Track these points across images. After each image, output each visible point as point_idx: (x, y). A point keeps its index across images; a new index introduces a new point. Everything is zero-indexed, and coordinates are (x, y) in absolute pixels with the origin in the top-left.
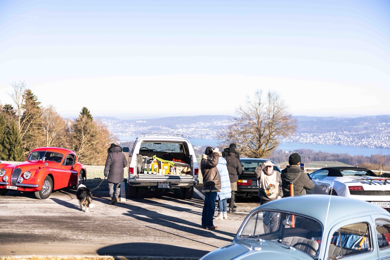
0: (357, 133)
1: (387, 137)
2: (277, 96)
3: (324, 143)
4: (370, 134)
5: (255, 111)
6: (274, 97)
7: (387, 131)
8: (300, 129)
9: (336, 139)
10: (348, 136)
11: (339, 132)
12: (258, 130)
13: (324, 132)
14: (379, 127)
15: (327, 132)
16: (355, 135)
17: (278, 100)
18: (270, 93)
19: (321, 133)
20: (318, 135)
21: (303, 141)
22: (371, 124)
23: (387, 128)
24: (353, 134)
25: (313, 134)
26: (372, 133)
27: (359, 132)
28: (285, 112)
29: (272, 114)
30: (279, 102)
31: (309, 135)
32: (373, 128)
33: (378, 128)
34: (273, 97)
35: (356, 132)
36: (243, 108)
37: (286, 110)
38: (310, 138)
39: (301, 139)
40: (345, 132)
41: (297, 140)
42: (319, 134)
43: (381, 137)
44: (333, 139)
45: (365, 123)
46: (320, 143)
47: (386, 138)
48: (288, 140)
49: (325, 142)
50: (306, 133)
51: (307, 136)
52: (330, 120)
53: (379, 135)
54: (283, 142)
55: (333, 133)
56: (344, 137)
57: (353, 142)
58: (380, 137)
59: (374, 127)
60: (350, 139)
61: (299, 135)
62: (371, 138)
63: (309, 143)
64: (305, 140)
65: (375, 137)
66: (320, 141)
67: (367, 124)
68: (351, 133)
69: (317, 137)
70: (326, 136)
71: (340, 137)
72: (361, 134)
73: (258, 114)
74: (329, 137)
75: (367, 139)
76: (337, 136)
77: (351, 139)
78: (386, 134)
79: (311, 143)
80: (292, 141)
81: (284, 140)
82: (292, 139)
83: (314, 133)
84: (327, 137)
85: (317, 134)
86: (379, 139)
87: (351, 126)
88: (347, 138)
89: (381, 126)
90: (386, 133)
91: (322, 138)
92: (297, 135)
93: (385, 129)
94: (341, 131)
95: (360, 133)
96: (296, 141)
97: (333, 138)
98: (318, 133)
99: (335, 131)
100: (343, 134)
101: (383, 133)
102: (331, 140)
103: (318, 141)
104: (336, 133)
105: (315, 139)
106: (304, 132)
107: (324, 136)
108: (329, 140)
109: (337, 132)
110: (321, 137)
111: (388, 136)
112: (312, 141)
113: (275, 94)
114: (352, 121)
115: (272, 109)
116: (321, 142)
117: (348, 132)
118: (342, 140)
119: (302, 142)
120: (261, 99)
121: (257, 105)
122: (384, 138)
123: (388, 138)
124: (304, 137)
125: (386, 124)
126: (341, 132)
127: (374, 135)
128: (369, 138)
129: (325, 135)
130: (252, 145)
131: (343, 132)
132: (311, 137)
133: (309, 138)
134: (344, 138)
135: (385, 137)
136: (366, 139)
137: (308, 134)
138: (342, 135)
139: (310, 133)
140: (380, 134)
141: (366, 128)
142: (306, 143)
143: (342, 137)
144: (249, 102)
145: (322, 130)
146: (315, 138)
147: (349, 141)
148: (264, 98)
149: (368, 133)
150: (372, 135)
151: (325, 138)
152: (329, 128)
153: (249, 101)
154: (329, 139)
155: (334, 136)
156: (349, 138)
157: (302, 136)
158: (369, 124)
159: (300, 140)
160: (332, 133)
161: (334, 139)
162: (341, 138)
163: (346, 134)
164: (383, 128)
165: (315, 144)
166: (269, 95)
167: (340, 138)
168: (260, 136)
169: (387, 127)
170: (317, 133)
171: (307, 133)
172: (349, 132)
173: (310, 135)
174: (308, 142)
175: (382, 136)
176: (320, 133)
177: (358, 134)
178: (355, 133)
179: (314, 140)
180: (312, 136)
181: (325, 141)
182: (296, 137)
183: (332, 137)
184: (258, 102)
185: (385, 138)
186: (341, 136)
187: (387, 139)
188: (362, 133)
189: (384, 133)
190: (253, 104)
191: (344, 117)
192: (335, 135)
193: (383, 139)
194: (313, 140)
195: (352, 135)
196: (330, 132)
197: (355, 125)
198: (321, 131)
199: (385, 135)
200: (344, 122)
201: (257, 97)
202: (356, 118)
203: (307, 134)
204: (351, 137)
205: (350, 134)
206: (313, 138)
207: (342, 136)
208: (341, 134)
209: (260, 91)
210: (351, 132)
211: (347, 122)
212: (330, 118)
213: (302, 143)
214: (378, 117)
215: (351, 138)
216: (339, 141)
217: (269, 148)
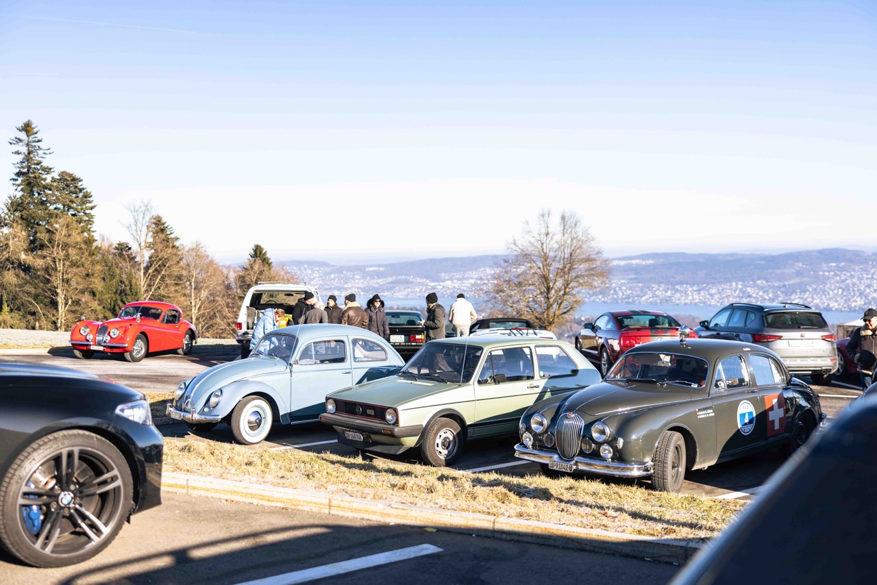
0: (781, 284)
1: (838, 289)
2: (576, 220)
3: (719, 304)
4: (806, 286)
5: (539, 247)
6: (571, 222)
7: (838, 278)
8: (674, 278)
9: (741, 295)
10: (765, 289)
11: (747, 283)
12: (545, 278)
13: (720, 283)
14: (824, 272)
15: (725, 283)
16: (779, 287)
17: (578, 226)
18: (565, 215)
19: (713, 283)
20: (707, 288)
21: (679, 300)
22: (808, 267)
23: (839, 273)
25: (698, 286)
26: (810, 284)
27: (786, 280)
28: (591, 248)
29: (569, 251)
30: (579, 230)
31: (691, 289)
32: (812, 273)
33: (821, 273)
34: (569, 222)
35: (779, 280)
36: (518, 243)
37: (593, 244)
38: (692, 295)
39: (675, 296)
40: (759, 282)
41: (668, 299)
42: (709, 287)
43: (827, 289)
44: (736, 295)
45: (797, 264)
46: (713, 304)
47: (838, 292)
48: (651, 299)
49: (721, 301)
50: (685, 285)
51: (687, 291)
52: (731, 258)
53: (824, 286)
54: (642, 303)
55: (737, 285)
56: (757, 291)
57: (774, 301)
58: (825, 290)
59: (814, 272)
60: (768, 296)
61: (672, 290)
62: (808, 293)
63: (691, 303)
64: (683, 298)
65: (815, 289)
67: (801, 265)
68: (770, 284)
69: (706, 292)
70: (723, 290)
72: (789, 285)
73: (545, 251)
74: (728, 291)
75: (801, 294)
76: (744, 289)
77: (770, 295)
78: (837, 285)
79: (696, 304)
80: (658, 301)
81: (644, 298)
82: (657, 296)
83: (700, 285)
84: (725, 291)
85: (705, 287)
86: (823, 293)
87: (770, 271)
88: (764, 292)
89: (827, 269)
90: (837, 283)
91: (716, 294)
92: (668, 289)
93: (836, 275)
94: (752, 280)
95: (787, 283)
96: (667, 301)
97: (737, 292)
98: (708, 284)
99: (739, 281)
100: (755, 285)
101: (830, 282)
102: (733, 298)
103: (709, 300)
104: (741, 283)
105: (703, 296)
106: (681, 283)
107: (718, 290)
109: (743, 282)
110: (713, 291)
111: (841, 288)
112: (697, 301)
113: (573, 217)
114: (773, 261)
115: (569, 242)
116: (713, 301)
117: (764, 282)
118: (754, 298)
119: (678, 302)
120: (549, 225)
121: (542, 236)
122: (832, 291)
123: (840, 291)
124: (682, 292)
125: (837, 266)
126: (751, 283)
127: (815, 286)
128: (805, 292)
129: (721, 288)
130: (536, 306)
131: (755, 282)
132: (695, 293)
133: (690, 294)
134: (757, 294)
135: (835, 290)
136: (798, 293)
137: (688, 286)
138: (754, 287)
139: (693, 285)
140: (826, 284)
141: (799, 274)
142: (686, 304)
143: (753, 291)
144: (529, 232)
145: (716, 279)
146: (703, 294)
147: (766, 297)
148: (555, 225)
149: (802, 283)
150: (810, 286)
151: (720, 293)
152: (730, 276)
153: (528, 230)
154: (729, 296)
156: (766, 294)
157: (677, 291)
158: (804, 266)
159: (673, 298)
160: (734, 284)
161: (738, 296)
162: (751, 293)
163: (761, 285)
164: (832, 273)
166: (563, 218)
167: (749, 292)
168: (549, 289)
169: (838, 270)
170: (705, 285)
171: (687, 284)
172: (767, 281)
173: (692, 287)
174: (688, 302)
175: (829, 288)
176: (711, 285)
177: (784, 286)
178: (778, 283)
179: (701, 298)
180: (696, 291)
181: (720, 299)
182: (666, 292)
183: (735, 291)
184: (543, 231)
185: (835, 292)
186: (751, 290)
187: (840, 293)
188: (792, 284)
189: (832, 282)
190: (536, 235)
191: (757, 253)
192: (741, 289)
193: (831, 293)
194: (698, 297)
195: (773, 287)
196: (731, 282)
197: (778, 268)
198: (713, 281)
199: (836, 286)
200: (758, 262)
201: (542, 222)
202: (780, 256)
203: (686, 287)
204: (771, 290)
205: (769, 285)
206: (699, 294)
207: (753, 289)
209: (547, 213)
210: (770, 282)
211: (762, 262)
212: (731, 255)
213: (677, 304)
214: (821, 252)
215: (770, 292)
216: (748, 299)
217: (565, 310)
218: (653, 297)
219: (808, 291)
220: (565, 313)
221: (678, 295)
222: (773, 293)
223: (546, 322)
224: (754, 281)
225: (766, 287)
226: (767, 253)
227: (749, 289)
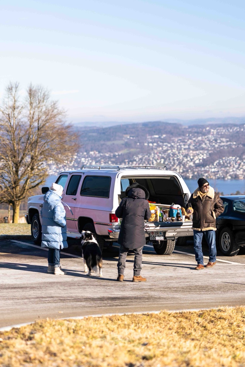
0: (112, 154)
1: (161, 159)
4: (133, 155)
7: (161, 149)
9: (76, 165)
10: (98, 160)
11: (81, 153)
14: (148, 143)
16: (110, 158)
18: (33, 89)
22: (134, 138)
23: (161, 144)
24: (106, 156)
26: (137, 154)
27: (116, 151)
29: (37, 125)
30: (48, 103)
32: (138, 144)
33: (146, 144)
34: (36, 96)
35: (110, 152)
37: (61, 118)
40: (92, 153)
43: (151, 159)
44: (71, 165)
45: (125, 136)
47: (160, 162)
53: (149, 156)
55: (72, 155)
56: (91, 161)
58: (150, 161)
59: (140, 143)
62: (135, 163)
65: (141, 159)
66: (50, 169)
67: (128, 137)
68: (102, 154)
71: (84, 161)
72: (119, 155)
75: (129, 164)
76: (79, 160)
78: (160, 155)
86: (148, 162)
87: (102, 142)
88: (96, 162)
89: (151, 140)
90: (160, 153)
91: (53, 165)
93: (159, 146)
94: (86, 151)
95: (117, 154)
97: (73, 163)
100: (89, 156)
101: (154, 153)
102: (69, 168)
104: (76, 154)
108: (65, 168)
111: (163, 158)
113: (40, 91)
114: (104, 133)
116: (51, 171)
117: (97, 153)
120: (16, 99)
122: (156, 160)
123: (163, 160)
125: (159, 137)
126: (85, 153)
127: (140, 157)
128: (132, 162)
131: (88, 153)
135: (158, 159)
136: (127, 163)
138: (87, 157)
140: (150, 154)
141: (127, 145)
143: (87, 162)
149: (130, 153)
150: (137, 156)
155: (74, 159)
158: (131, 138)
160: (70, 155)
161: (74, 166)
162: (85, 163)
163: (94, 155)
164: (155, 144)
167: (83, 163)
168: (17, 164)
169: (161, 142)
172: (99, 152)
175: (153, 158)
177: (115, 156)
178: (109, 153)
183: (71, 162)
185: (158, 161)
186: (85, 160)
187: (162, 162)
188: (121, 154)
189: (156, 152)
190: (4, 109)
192: (76, 159)
193: (155, 162)
195: (104, 157)
196: (67, 153)
197: (109, 140)
199: (158, 156)
200: (91, 134)
201: (10, 96)
202: (110, 128)
204: (103, 160)
205: (101, 156)
207: (87, 159)
208: (85, 155)
209: (14, 86)
210: (102, 153)
211: (94, 134)
214: (145, 125)
215: (102, 163)
217: (33, 185)
219: (135, 161)
224: (87, 151)
225: (98, 157)
226: (98, 126)
227: (83, 160)
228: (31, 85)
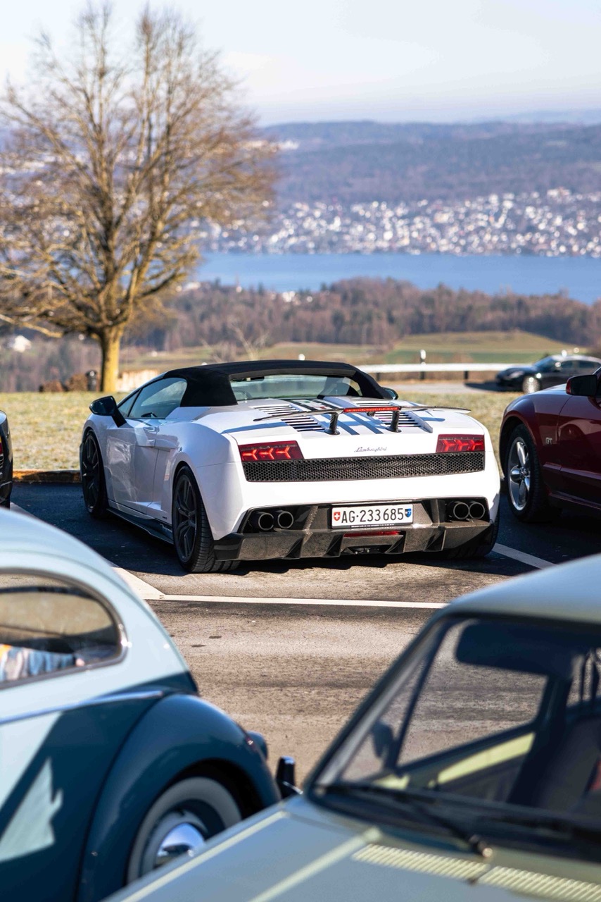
2: (181, 32)
3: (458, 250)
5: (82, 106)
6: (167, 37)
8: (349, 185)
9: (511, 226)
10: (568, 211)
11: (524, 195)
12: (99, 197)
13: (461, 197)
15: (472, 197)
17: (187, 50)
18: (152, 18)
19: (444, 198)
20: (429, 211)
21: (362, 240)
24: (590, 202)
25: (407, 204)
28: (222, 109)
29: (164, 118)
30: (192, 58)
31: (389, 214)
34: (163, 38)
36: (23, 96)
37: (228, 98)
38: (394, 227)
39: (353, 231)
40: (553, 193)
41: (335, 239)
42: (434, 206)
44: (499, 225)
46: (444, 249)
48: (293, 241)
49: (463, 242)
50: (375, 204)
51: (382, 218)
52: (487, 136)
54: (271, 251)
55: (501, 200)
56: (549, 216)
57: (589, 240)
60: (575, 227)
61: (343, 216)
63: (390, 249)
64: (371, 236)
66: (443, 237)
68: (580, 197)
69: (427, 221)
70: (467, 214)
71: (532, 216)
73: (97, 120)
74: (480, 216)
76: (519, 212)
77: (581, 226)
79: (402, 250)
80: (311, 245)
81: (274, 239)
82: (308, 233)
83: (413, 204)
84: (473, 217)
85: (425, 207)
87: (581, 165)
88: (565, 218)
91: (452, 225)
92: (335, 214)
94: (537, 189)
96: (331, 244)
97: (502, 220)
98: (431, 200)
99: (508, 190)
100: (545, 202)
102: (492, 234)
103: (434, 240)
104: (511, 196)
105: (419, 230)
106: (366, 199)
107: (456, 213)
108: (482, 233)
109: (516, 193)
110: (444, 218)
112: (406, 242)
113: (172, 24)
114: (587, 141)
115: (162, 93)
116: (444, 242)
117: (567, 193)
118: (543, 233)
119: (358, 246)
120: (107, 47)
121: (90, 78)
124: (368, 220)
126: (535, 195)
129: (463, 210)
130: (74, 272)
131: (543, 195)
132: (401, 223)
133: (388, 226)
134: (550, 222)
137: (384, 206)
138: (541, 206)
139: (394, 202)
142: (378, 251)
143: (539, 217)
144: (52, 66)
145: (450, 187)
146: (420, 226)
147: (572, 231)
151: (461, 222)
152: (483, 177)
153: (49, 60)
154: (482, 228)
155: (505, 212)
156: (571, 222)
157: (357, 218)
159: (347, 238)
160: (494, 199)
161: (504, 229)
162: (535, 222)
163: (559, 201)
165: (417, 252)
166: (146, 27)
167: (530, 220)
168: (109, 226)
170: (424, 203)
171: (380, 202)
172: (573, 191)
173: (392, 209)
174: (384, 244)
176: (439, 202)
179: (415, 235)
180: (403, 217)
181: (460, 237)
182: (330, 221)
183: (497, 216)
184: (92, 62)
186: (536, 213)
190: (71, 74)
191: (549, 120)
192: (511, 210)
194: (406, 233)
195: (586, 205)
196: (486, 193)
198: (443, 191)
200: (551, 143)
201: (88, 39)
203: (378, 209)
204: (582, 213)
205: (577, 201)
206: (409, 225)
207: (540, 211)
208: (534, 200)
209: (101, 12)
210: (581, 193)
211: (561, 143)
212: (487, 126)
213: (358, 252)
215: (580, 219)
216: (528, 236)
217: (153, 284)
218: (297, 235)
220: (154, 291)
221: (360, 228)
222: (588, 219)
223: (103, 316)
224: (542, 190)
225: (570, 205)
226: (572, 120)
227: (530, 211)
228: (147, 10)
